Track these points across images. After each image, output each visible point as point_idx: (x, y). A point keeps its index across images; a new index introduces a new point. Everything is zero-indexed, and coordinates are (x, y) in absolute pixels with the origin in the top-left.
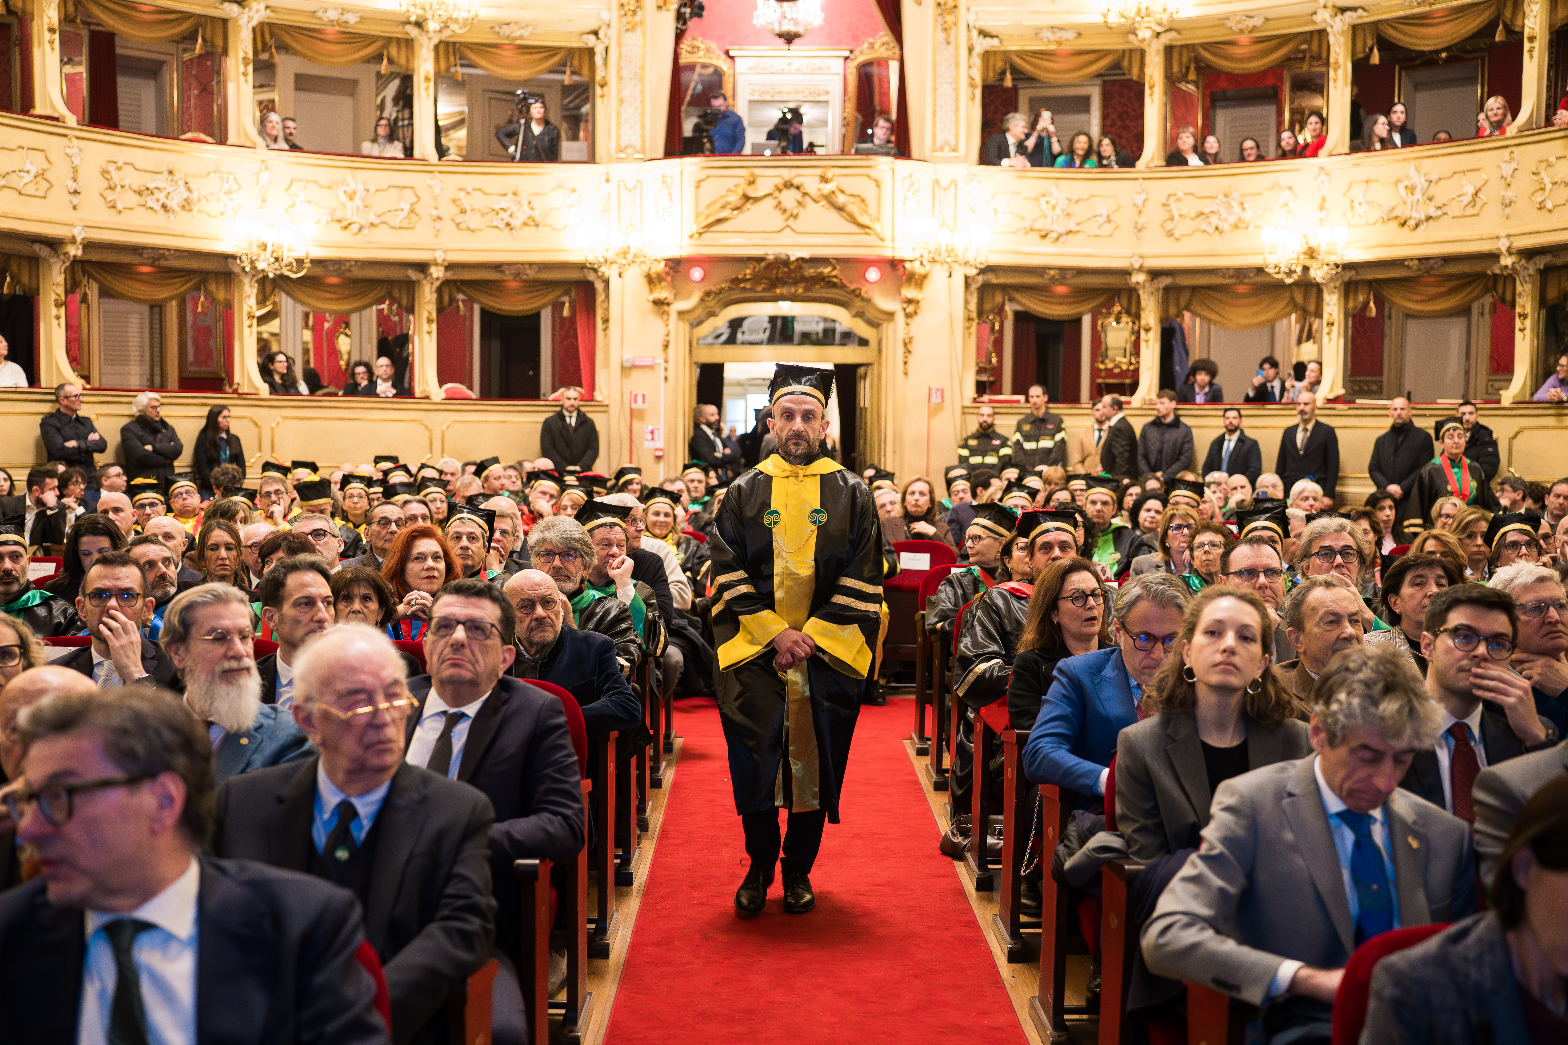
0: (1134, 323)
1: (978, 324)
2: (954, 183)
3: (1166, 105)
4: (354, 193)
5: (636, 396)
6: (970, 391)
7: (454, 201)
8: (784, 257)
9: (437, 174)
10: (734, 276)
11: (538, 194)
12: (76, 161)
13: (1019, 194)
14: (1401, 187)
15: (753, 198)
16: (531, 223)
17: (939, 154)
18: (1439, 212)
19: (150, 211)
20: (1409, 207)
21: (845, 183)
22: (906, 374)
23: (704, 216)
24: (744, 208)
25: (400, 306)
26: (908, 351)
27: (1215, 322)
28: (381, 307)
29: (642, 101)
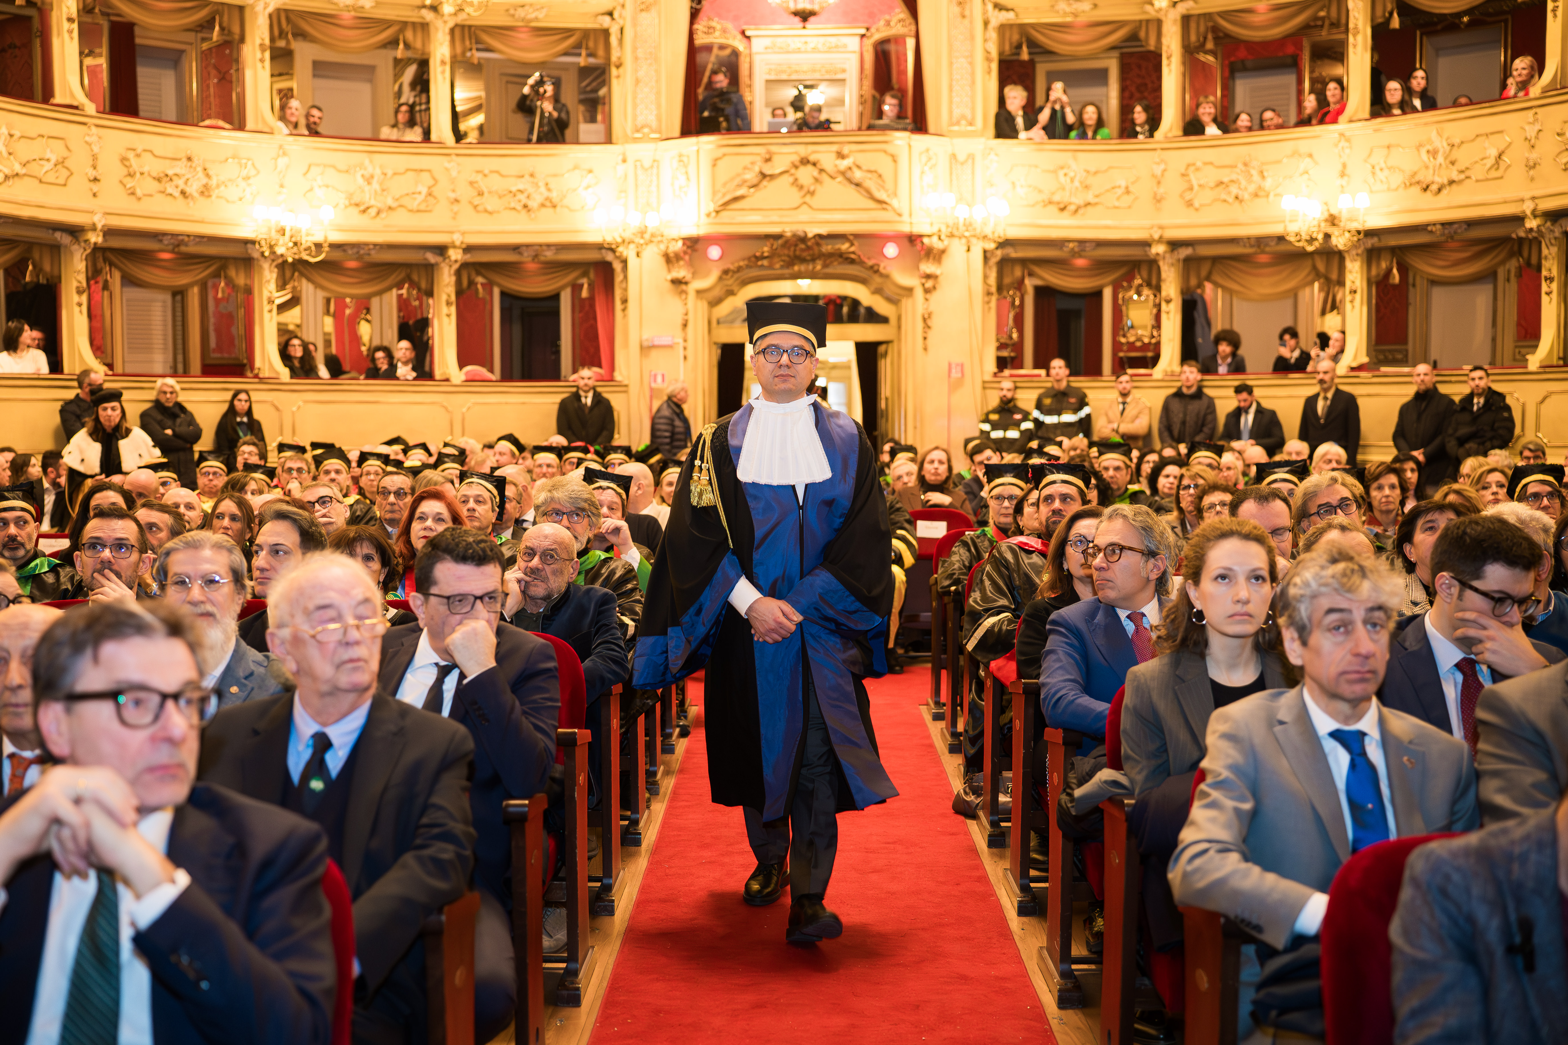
0: (1155, 296)
1: (998, 300)
2: (971, 157)
3: (1184, 75)
4: (372, 177)
5: (655, 376)
6: (991, 366)
7: (471, 183)
8: (802, 234)
9: (454, 157)
10: (751, 254)
11: (555, 175)
12: (96, 149)
13: (1036, 166)
14: (1423, 151)
15: (771, 176)
16: (548, 204)
17: (956, 128)
18: (1462, 176)
19: (169, 198)
20: (1431, 171)
21: (861, 159)
22: (925, 349)
23: (720, 195)
24: (761, 186)
25: (419, 289)
26: (927, 326)
27: (1237, 292)
28: (401, 292)
29: (658, 81)
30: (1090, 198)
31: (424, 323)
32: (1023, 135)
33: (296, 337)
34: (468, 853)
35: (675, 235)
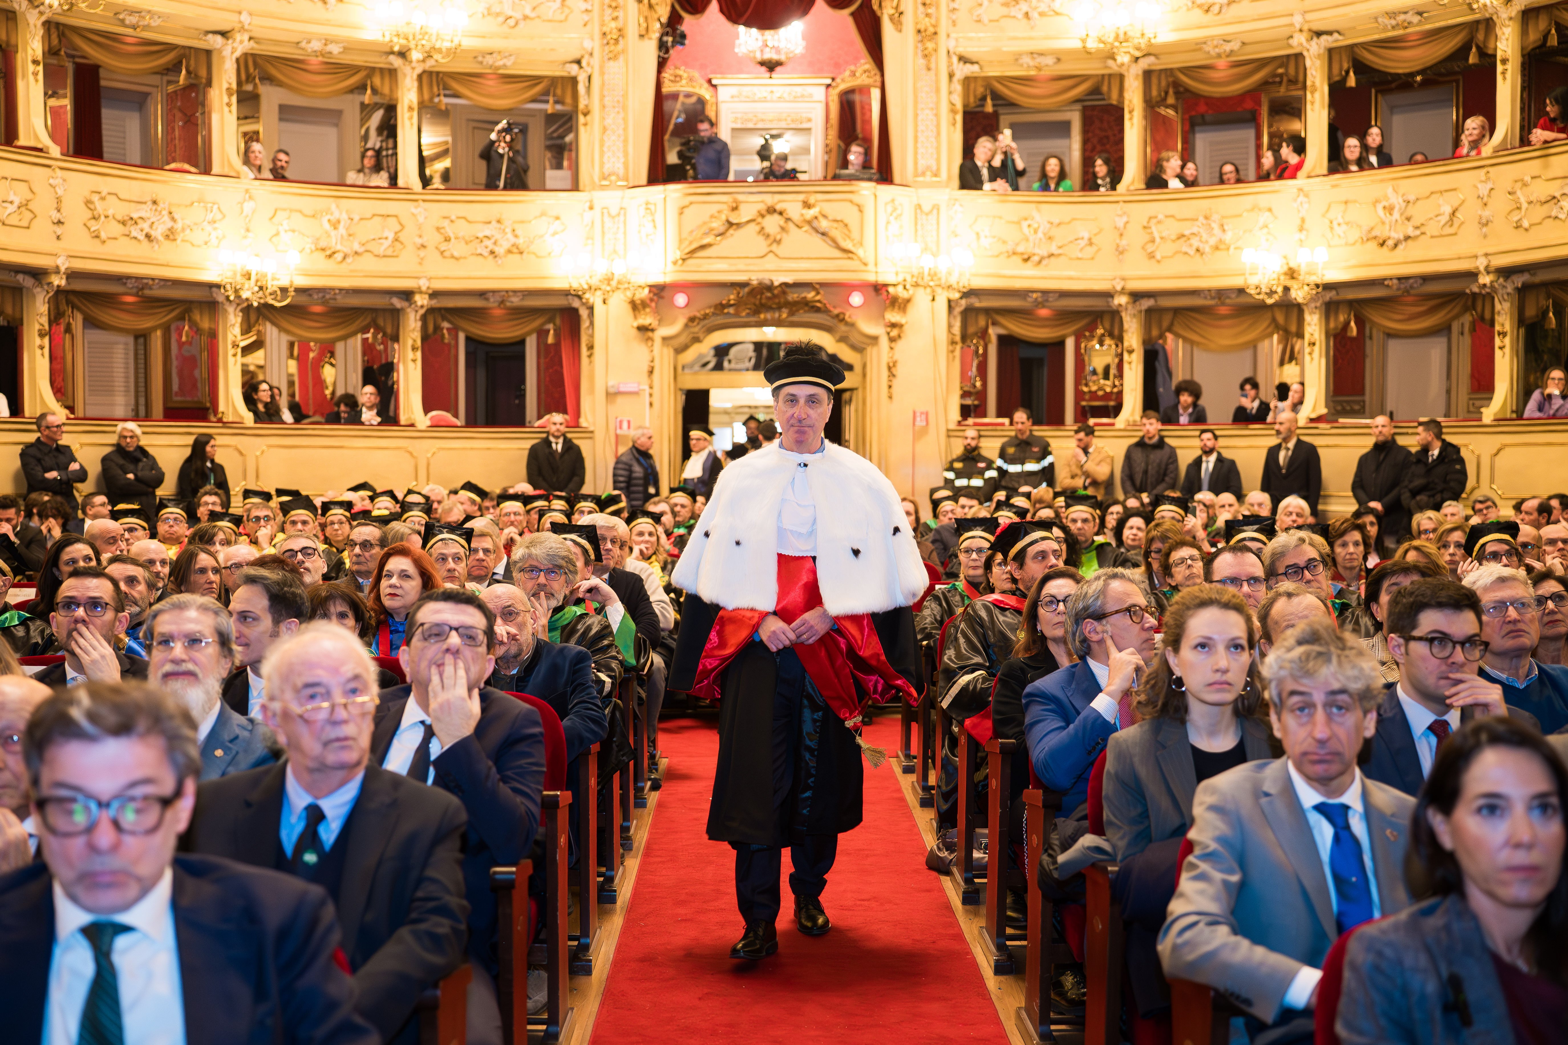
0: (1117, 346)
1: (962, 349)
2: (936, 207)
3: (1146, 129)
4: (339, 222)
5: (621, 422)
6: (955, 414)
7: (438, 229)
8: (768, 282)
9: (421, 203)
10: (718, 302)
11: (522, 222)
12: (60, 192)
13: (1000, 218)
14: (1380, 207)
15: (736, 224)
16: (515, 250)
17: (921, 179)
18: (1418, 232)
19: (133, 241)
20: (1387, 227)
21: (827, 208)
22: (890, 397)
23: (687, 243)
24: (728, 234)
25: (385, 334)
26: (892, 375)
27: (1198, 344)
28: (366, 336)
29: (625, 129)
30: (1054, 249)
31: (389, 368)
32: (987, 186)
34: (463, 927)
35: (642, 283)
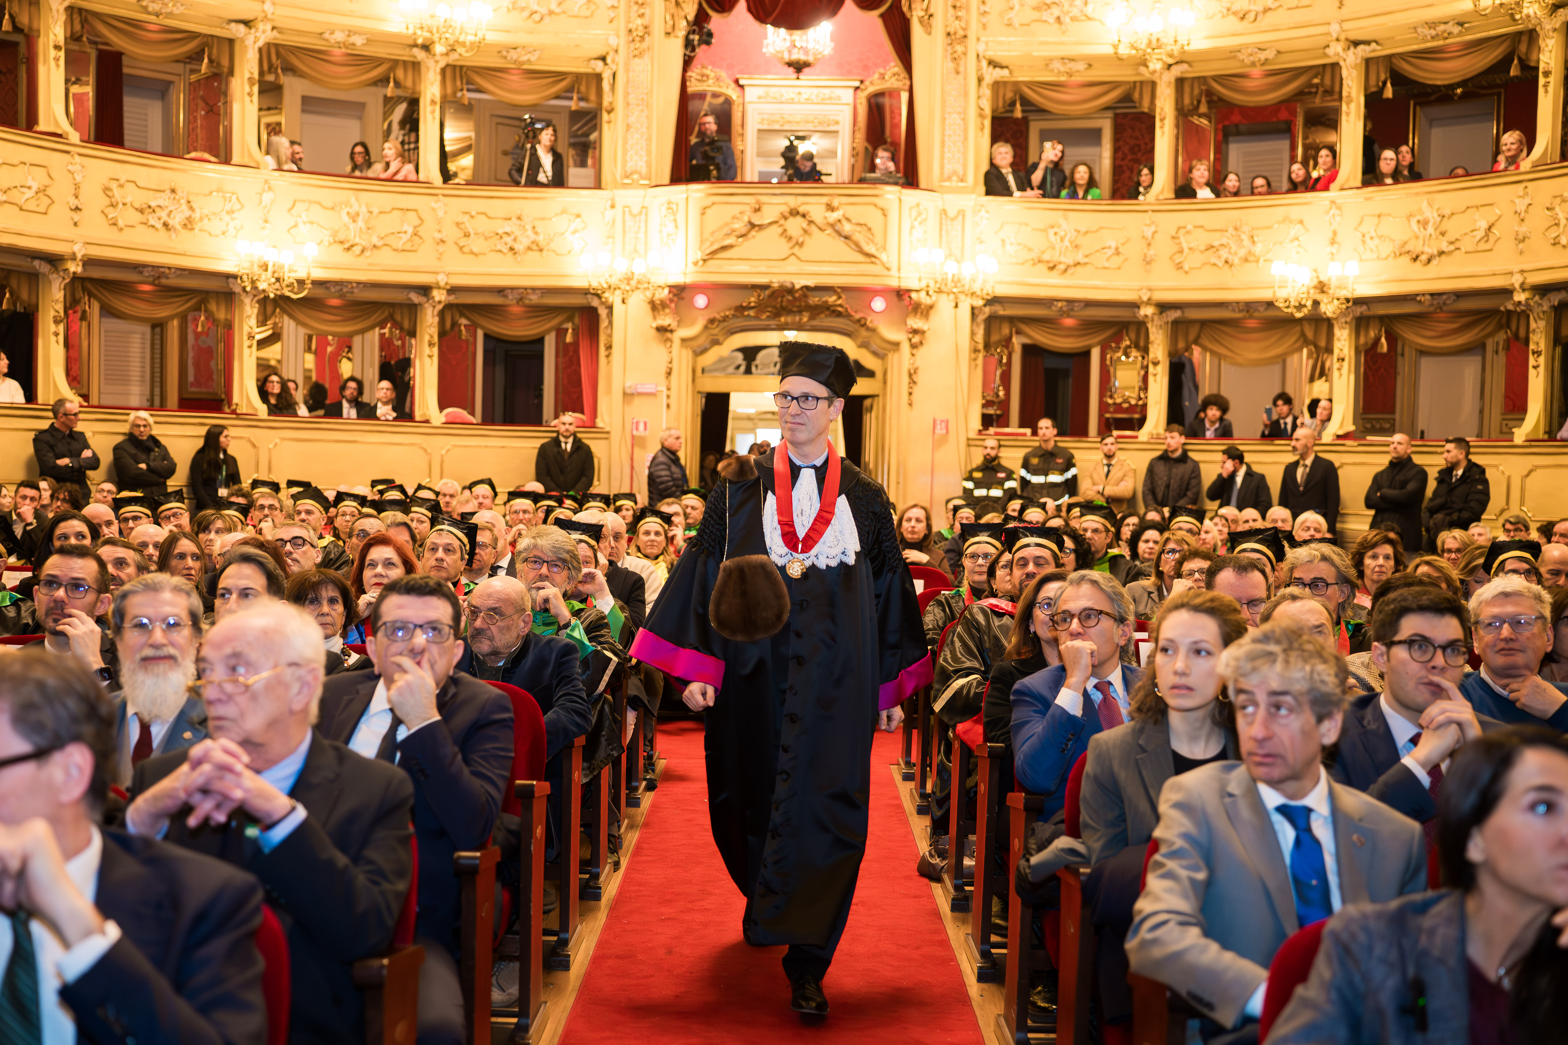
0: (1143, 358)
1: (985, 357)
2: (962, 213)
3: (1177, 138)
4: (358, 214)
5: (637, 423)
6: (976, 423)
7: (458, 224)
8: (789, 285)
9: (441, 197)
10: (738, 303)
11: (543, 219)
12: (78, 178)
13: (1027, 225)
14: (1414, 221)
15: (759, 226)
16: (535, 247)
17: (947, 184)
18: (1452, 248)
19: (151, 229)
20: (1421, 242)
21: (851, 211)
22: (910, 405)
23: (708, 243)
24: (750, 235)
25: (402, 329)
26: (913, 382)
27: (1225, 357)
28: (383, 331)
29: (648, 128)
30: (1080, 258)
31: (406, 364)
33: (276, 374)
35: (662, 282)
